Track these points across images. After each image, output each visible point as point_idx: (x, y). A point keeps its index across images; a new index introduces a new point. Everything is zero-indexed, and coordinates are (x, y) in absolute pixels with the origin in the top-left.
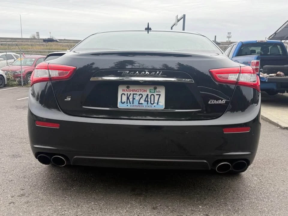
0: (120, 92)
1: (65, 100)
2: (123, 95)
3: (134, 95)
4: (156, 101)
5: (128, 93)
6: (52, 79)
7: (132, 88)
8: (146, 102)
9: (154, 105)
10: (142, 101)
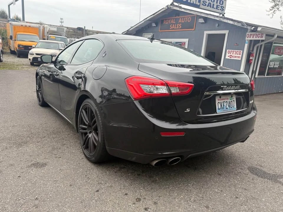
0: (217, 102)
1: (185, 111)
2: (219, 103)
3: (224, 103)
4: (233, 106)
5: (221, 101)
6: (172, 94)
7: (223, 97)
8: (229, 107)
9: (233, 108)
10: (227, 107)
